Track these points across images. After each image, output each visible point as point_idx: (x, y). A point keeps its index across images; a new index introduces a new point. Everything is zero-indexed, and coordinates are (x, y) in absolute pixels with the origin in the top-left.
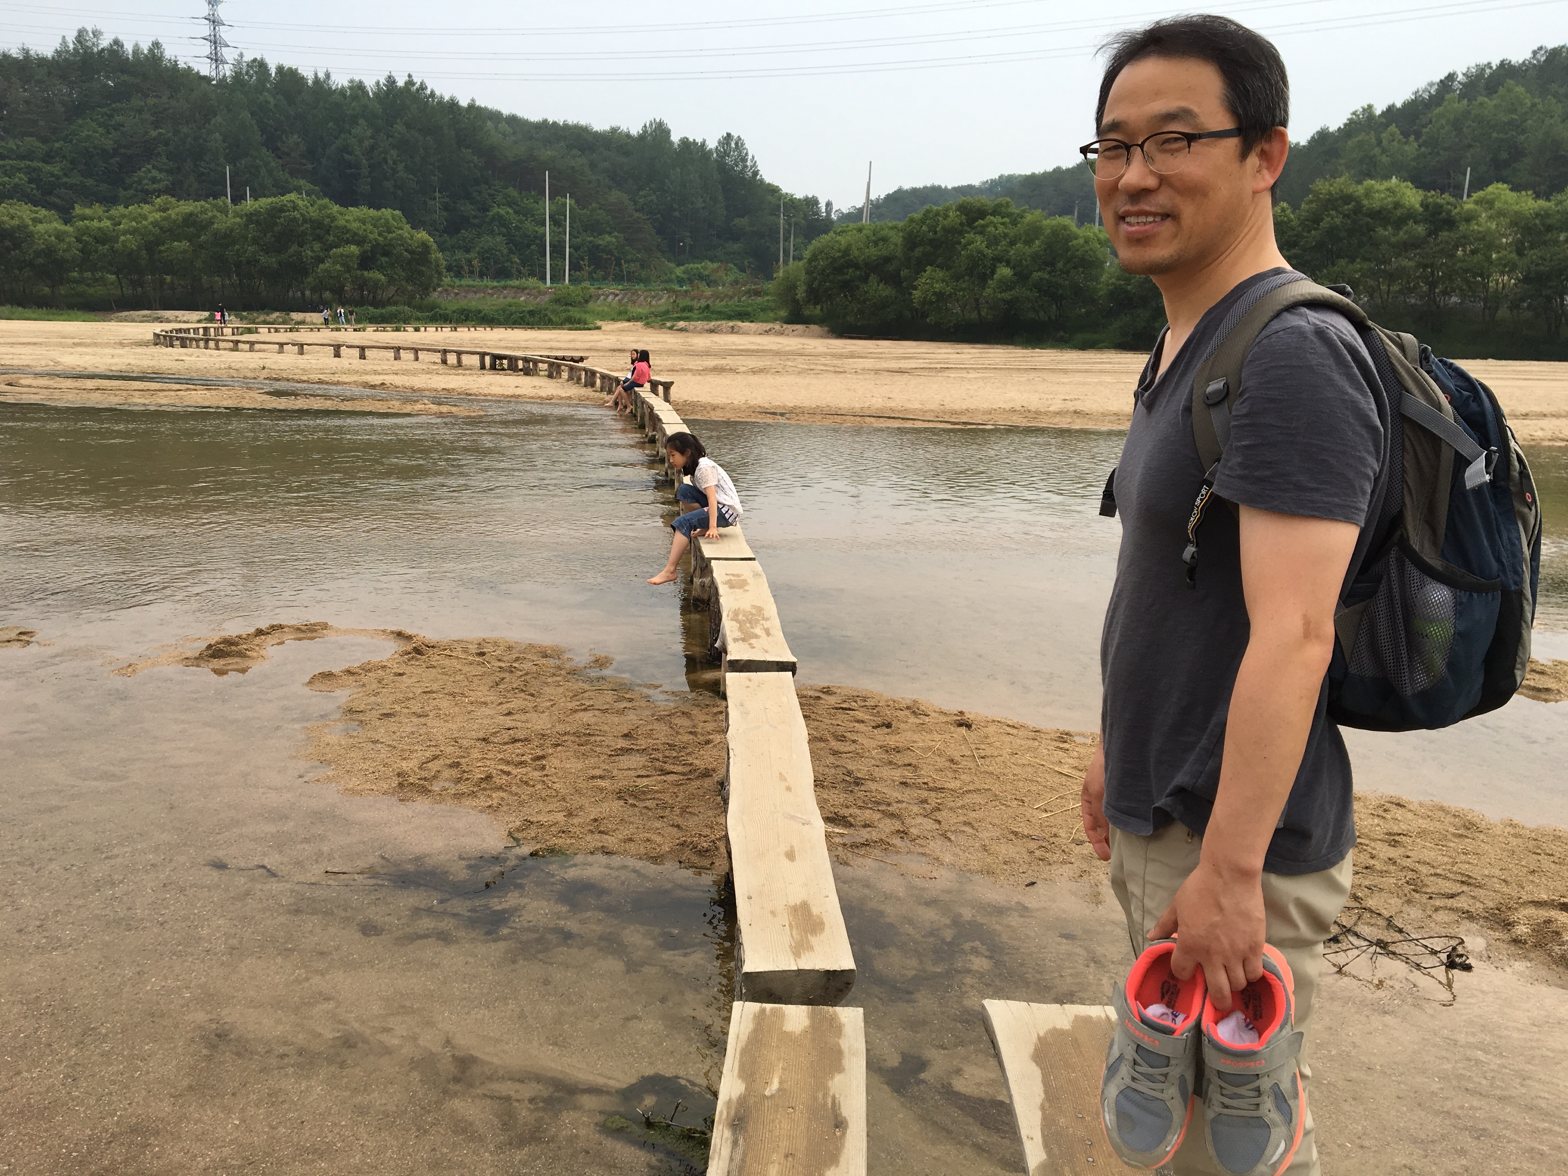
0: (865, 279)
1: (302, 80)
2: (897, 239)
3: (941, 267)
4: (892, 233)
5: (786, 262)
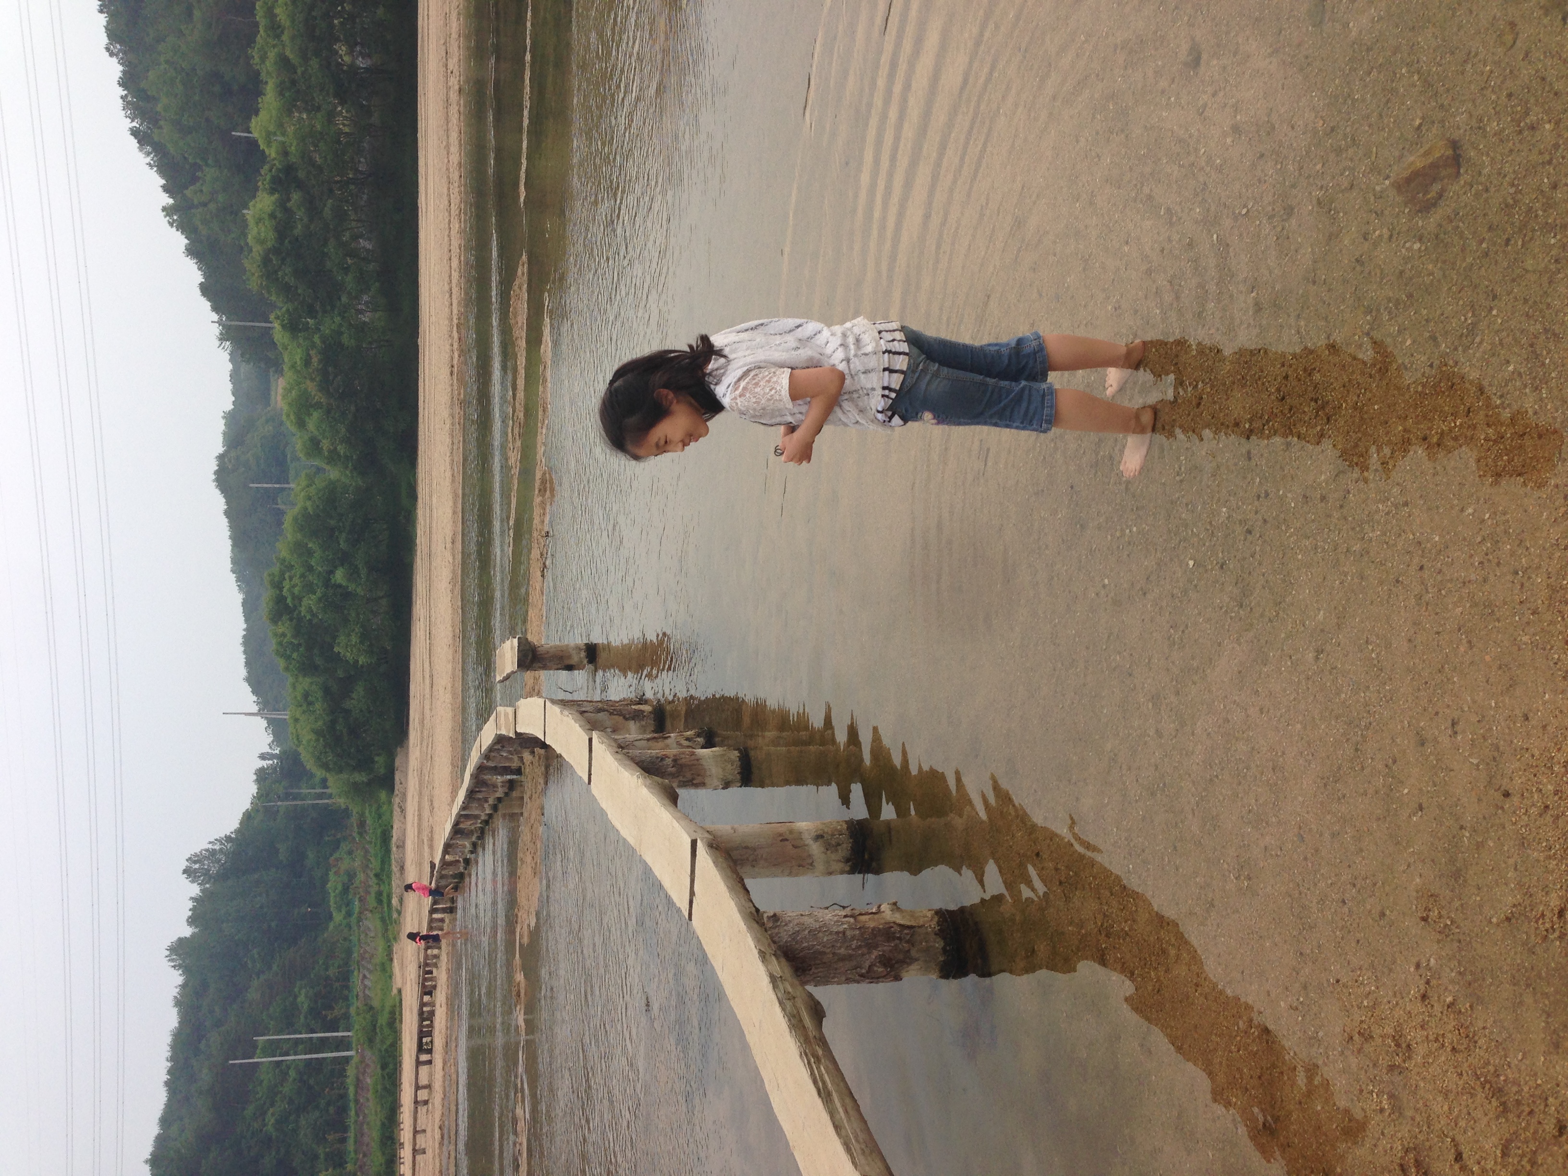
0: (347, 712)
2: (305, 683)
3: (334, 638)
4: (300, 689)
5: (330, 796)
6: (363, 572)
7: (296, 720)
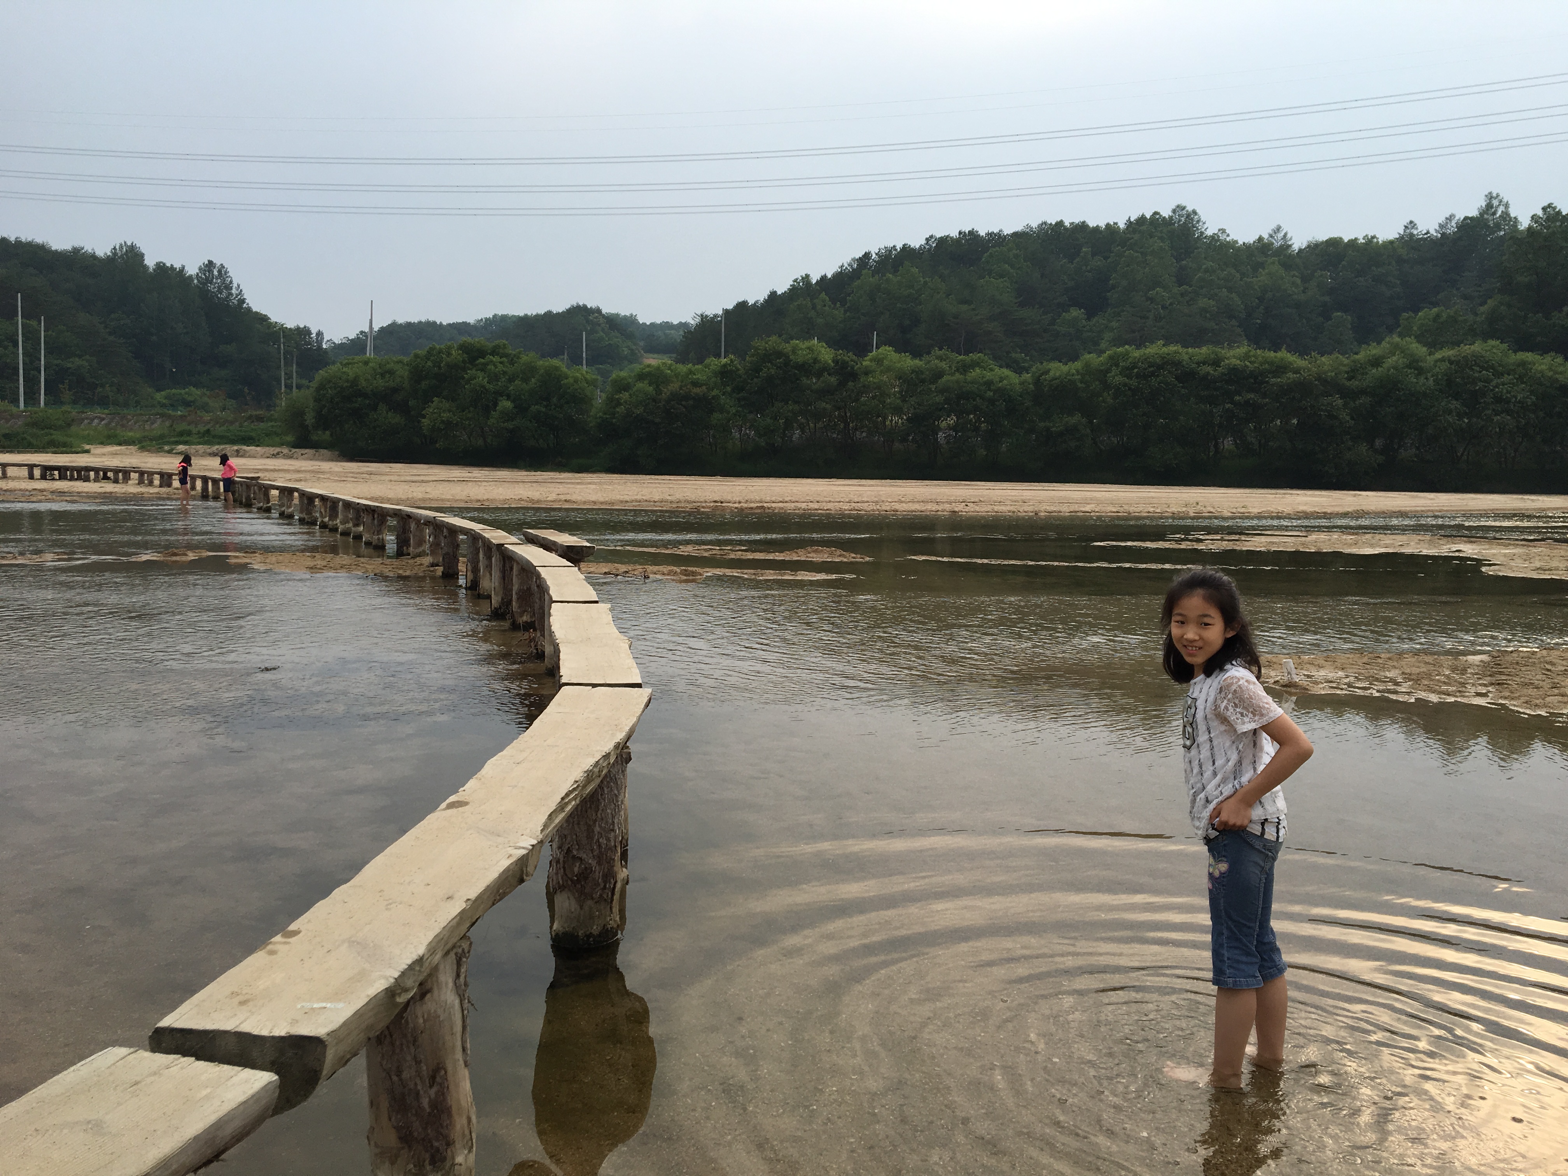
0: (375, 408)
2: (403, 373)
3: (447, 398)
4: (397, 367)
5: (288, 390)
6: (510, 425)
7: (366, 363)
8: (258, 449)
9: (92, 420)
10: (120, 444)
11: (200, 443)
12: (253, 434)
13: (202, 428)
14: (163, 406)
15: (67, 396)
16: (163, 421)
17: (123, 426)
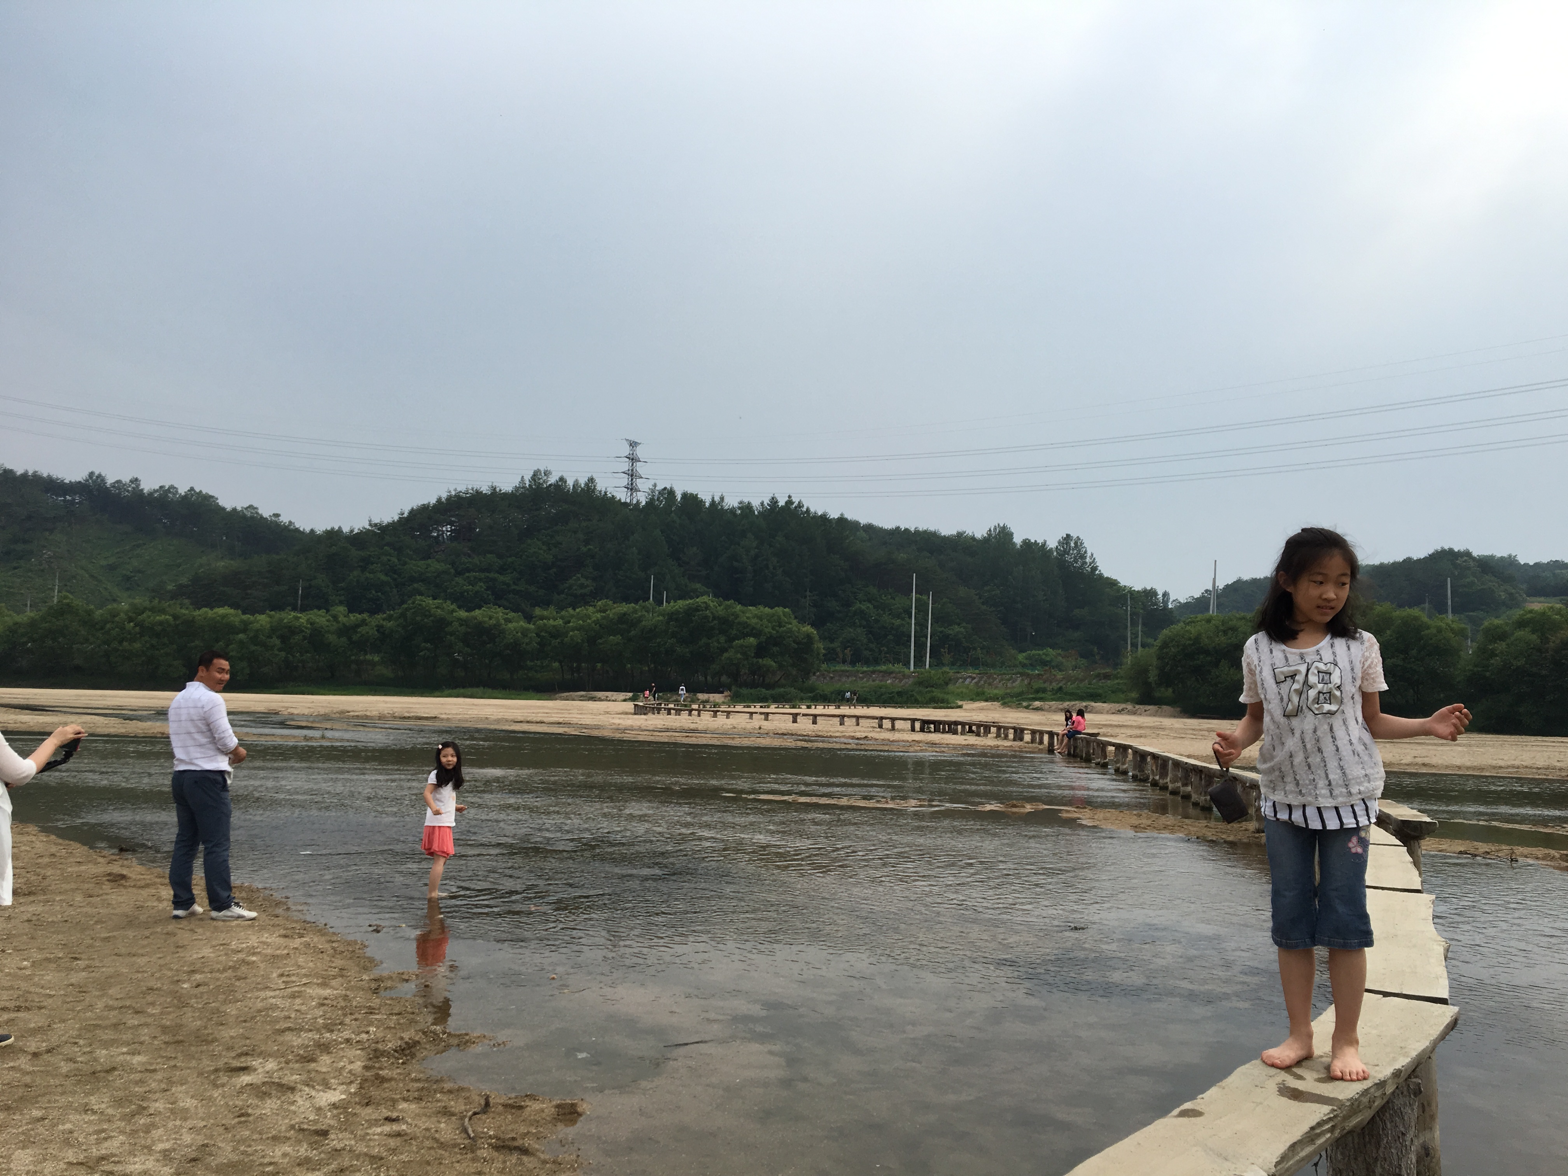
1: (702, 502)
5: (1134, 650)
7: (1209, 621)
8: (1105, 705)
9: (965, 679)
10: (986, 700)
11: (1053, 700)
12: (1100, 691)
13: (1055, 685)
14: (1024, 666)
15: (947, 658)
16: (1023, 680)
17: (990, 684)
